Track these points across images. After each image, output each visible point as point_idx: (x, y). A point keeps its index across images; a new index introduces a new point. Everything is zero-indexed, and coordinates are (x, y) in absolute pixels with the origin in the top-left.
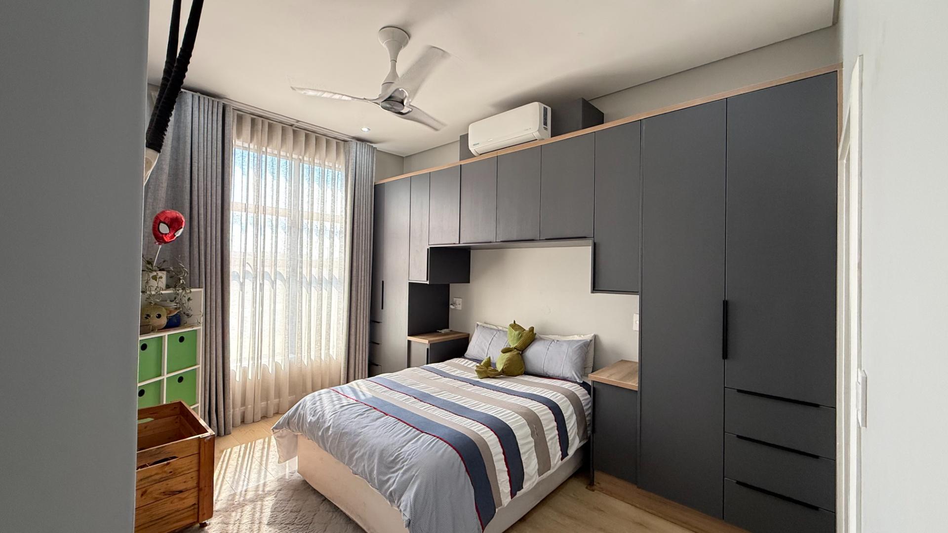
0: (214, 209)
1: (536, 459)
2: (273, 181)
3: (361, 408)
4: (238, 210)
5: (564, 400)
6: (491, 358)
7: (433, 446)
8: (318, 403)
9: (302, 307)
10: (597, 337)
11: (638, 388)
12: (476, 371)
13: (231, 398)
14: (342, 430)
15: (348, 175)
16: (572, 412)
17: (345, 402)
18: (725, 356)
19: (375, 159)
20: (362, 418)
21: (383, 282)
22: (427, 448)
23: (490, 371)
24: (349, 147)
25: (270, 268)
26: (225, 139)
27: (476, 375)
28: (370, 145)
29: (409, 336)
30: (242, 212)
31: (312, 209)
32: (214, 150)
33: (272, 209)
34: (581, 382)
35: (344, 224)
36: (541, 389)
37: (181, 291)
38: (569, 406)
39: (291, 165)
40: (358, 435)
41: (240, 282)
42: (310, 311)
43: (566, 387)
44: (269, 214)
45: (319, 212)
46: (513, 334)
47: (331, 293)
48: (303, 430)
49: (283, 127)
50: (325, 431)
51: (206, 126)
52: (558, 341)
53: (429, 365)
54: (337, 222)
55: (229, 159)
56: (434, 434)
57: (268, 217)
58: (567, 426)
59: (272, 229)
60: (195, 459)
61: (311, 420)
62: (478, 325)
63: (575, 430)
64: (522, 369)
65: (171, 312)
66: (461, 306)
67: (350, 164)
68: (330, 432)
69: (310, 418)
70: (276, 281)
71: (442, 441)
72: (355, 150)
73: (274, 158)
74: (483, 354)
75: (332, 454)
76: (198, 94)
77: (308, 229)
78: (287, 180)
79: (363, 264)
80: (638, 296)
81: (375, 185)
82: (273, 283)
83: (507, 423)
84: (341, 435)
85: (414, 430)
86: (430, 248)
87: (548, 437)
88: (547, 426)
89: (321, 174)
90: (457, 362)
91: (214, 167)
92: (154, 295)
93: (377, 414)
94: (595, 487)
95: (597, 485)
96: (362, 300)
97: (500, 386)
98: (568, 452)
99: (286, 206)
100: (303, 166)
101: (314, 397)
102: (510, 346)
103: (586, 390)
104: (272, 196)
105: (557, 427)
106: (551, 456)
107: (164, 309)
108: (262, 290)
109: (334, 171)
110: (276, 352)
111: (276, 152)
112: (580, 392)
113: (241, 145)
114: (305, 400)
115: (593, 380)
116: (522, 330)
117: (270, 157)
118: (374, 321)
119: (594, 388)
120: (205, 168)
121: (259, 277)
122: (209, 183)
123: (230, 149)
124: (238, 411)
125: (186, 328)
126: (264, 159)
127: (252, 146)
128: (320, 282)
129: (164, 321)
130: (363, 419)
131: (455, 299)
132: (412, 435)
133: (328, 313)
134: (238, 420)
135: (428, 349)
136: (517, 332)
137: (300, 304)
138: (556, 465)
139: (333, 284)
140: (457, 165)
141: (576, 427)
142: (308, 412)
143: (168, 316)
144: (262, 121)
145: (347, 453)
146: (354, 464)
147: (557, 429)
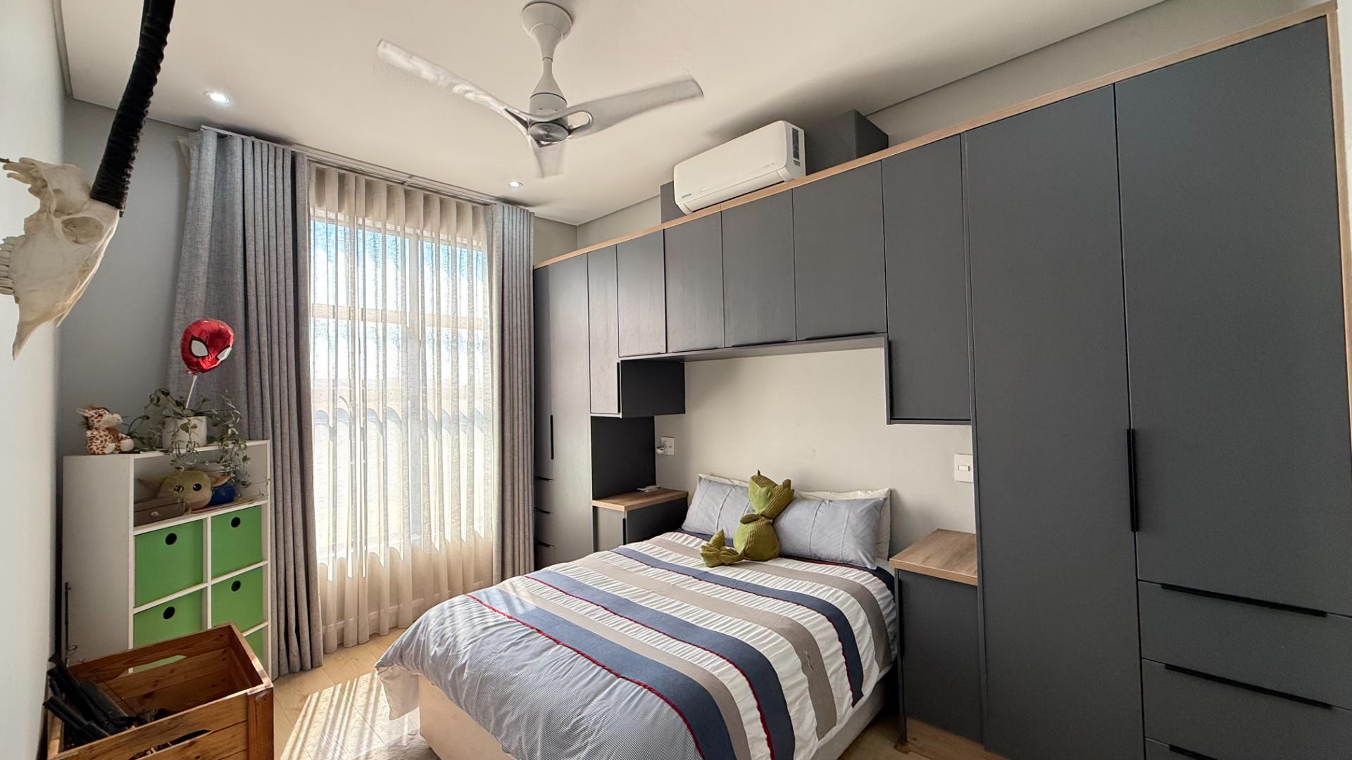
0: (283, 315)
1: (813, 711)
2: (376, 270)
3: (517, 631)
4: (324, 317)
5: (850, 602)
6: (725, 532)
7: (637, 705)
8: (448, 621)
9: (428, 461)
10: (894, 493)
11: (977, 580)
12: (702, 555)
13: (320, 610)
14: (485, 672)
15: (492, 257)
16: (865, 621)
17: (491, 620)
18: (1135, 526)
19: (532, 230)
20: (518, 650)
21: (552, 417)
22: (625, 710)
23: (724, 554)
24: (492, 214)
25: (377, 402)
26: (298, 206)
27: (702, 561)
28: (524, 210)
29: (594, 499)
30: (328, 318)
31: (439, 309)
32: (280, 224)
33: (377, 313)
34: (875, 568)
35: (489, 331)
36: (811, 584)
37: (231, 446)
38: (859, 611)
39: (403, 243)
40: (510, 683)
41: (330, 427)
42: (441, 466)
43: (851, 579)
44: (372, 320)
45: (450, 314)
46: (758, 491)
47: (473, 437)
48: (423, 668)
49: (388, 186)
50: (457, 673)
51: (265, 188)
52: (830, 501)
53: (627, 546)
54: (478, 329)
55: (305, 238)
56: (638, 680)
57: (370, 324)
58: (858, 646)
59: (377, 343)
60: (241, 730)
61: (435, 652)
62: (700, 478)
63: (872, 651)
64: (777, 549)
65: (217, 480)
66: (672, 449)
67: (494, 239)
68: (465, 675)
69: (434, 650)
70: (386, 423)
71: (653, 694)
72: (501, 217)
73: (376, 234)
74: (712, 525)
75: (468, 712)
76: (253, 139)
77: (434, 341)
78: (397, 266)
79: (520, 392)
80: (970, 427)
81: (534, 270)
82: (383, 427)
83: (761, 651)
84: (483, 682)
85: (604, 671)
86: (622, 361)
87: (829, 668)
88: (827, 649)
89: (450, 256)
90: (670, 539)
91: (281, 249)
92: (184, 455)
93: (542, 641)
94: (910, 746)
95: (913, 741)
96: (521, 447)
97: (743, 580)
98: (863, 690)
99: (397, 307)
100: (422, 244)
101: (442, 612)
102: (754, 511)
103: (884, 581)
104: (376, 292)
105: (843, 649)
106: (836, 702)
107: (205, 476)
108: (364, 438)
109: (470, 251)
110: (390, 533)
111: (379, 225)
112: (875, 586)
113: (325, 216)
114: (427, 617)
115: (897, 567)
116: (772, 485)
117: (370, 233)
118: (541, 479)
119: (900, 581)
120: (267, 251)
121: (359, 417)
122: (274, 276)
123: (305, 222)
124: (333, 628)
125: (243, 503)
126: (360, 236)
127: (341, 217)
128: (456, 422)
129: (206, 494)
130: (519, 652)
131: (663, 439)
132: (601, 683)
133: (469, 467)
134: (333, 642)
135: (624, 520)
136: (764, 489)
137: (426, 457)
138: (844, 716)
139: (475, 423)
140: (659, 230)
141: (873, 647)
142: (432, 639)
143: (214, 486)
144: (356, 177)
145: (493, 714)
146: (503, 735)
147: (843, 654)
